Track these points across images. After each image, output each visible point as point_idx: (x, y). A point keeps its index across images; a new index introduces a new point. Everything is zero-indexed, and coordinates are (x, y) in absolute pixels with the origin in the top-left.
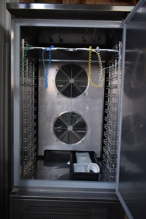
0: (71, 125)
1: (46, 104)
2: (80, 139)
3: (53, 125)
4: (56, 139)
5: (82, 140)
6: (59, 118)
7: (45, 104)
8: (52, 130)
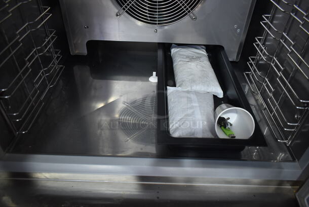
2: (187, 10)
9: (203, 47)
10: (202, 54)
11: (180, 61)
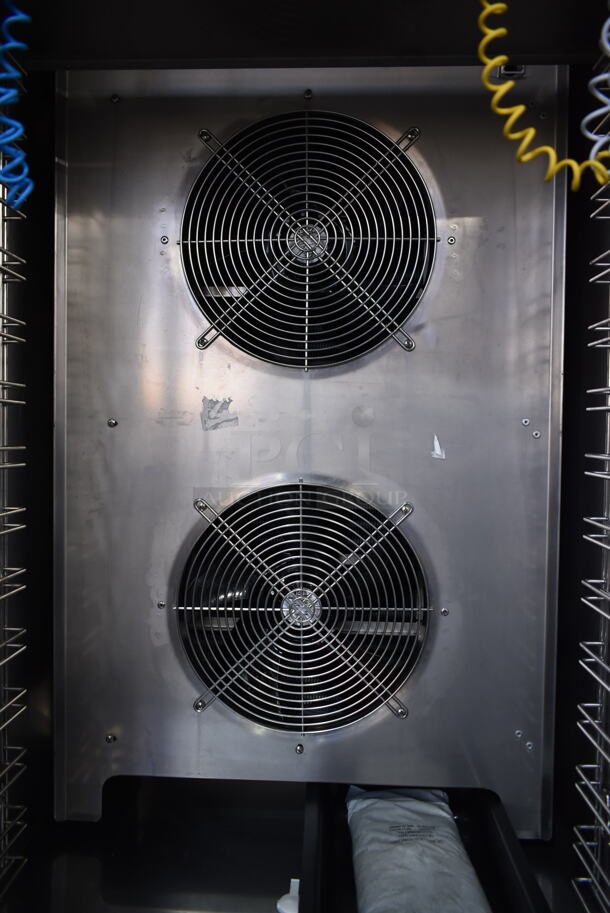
0: (306, 586)
1: (110, 425)
2: (380, 690)
3: (171, 584)
4: (196, 695)
5: (393, 703)
6: (211, 528)
7: (104, 420)
8: (160, 624)
9: (441, 793)
10: (440, 817)
11: (372, 841)
